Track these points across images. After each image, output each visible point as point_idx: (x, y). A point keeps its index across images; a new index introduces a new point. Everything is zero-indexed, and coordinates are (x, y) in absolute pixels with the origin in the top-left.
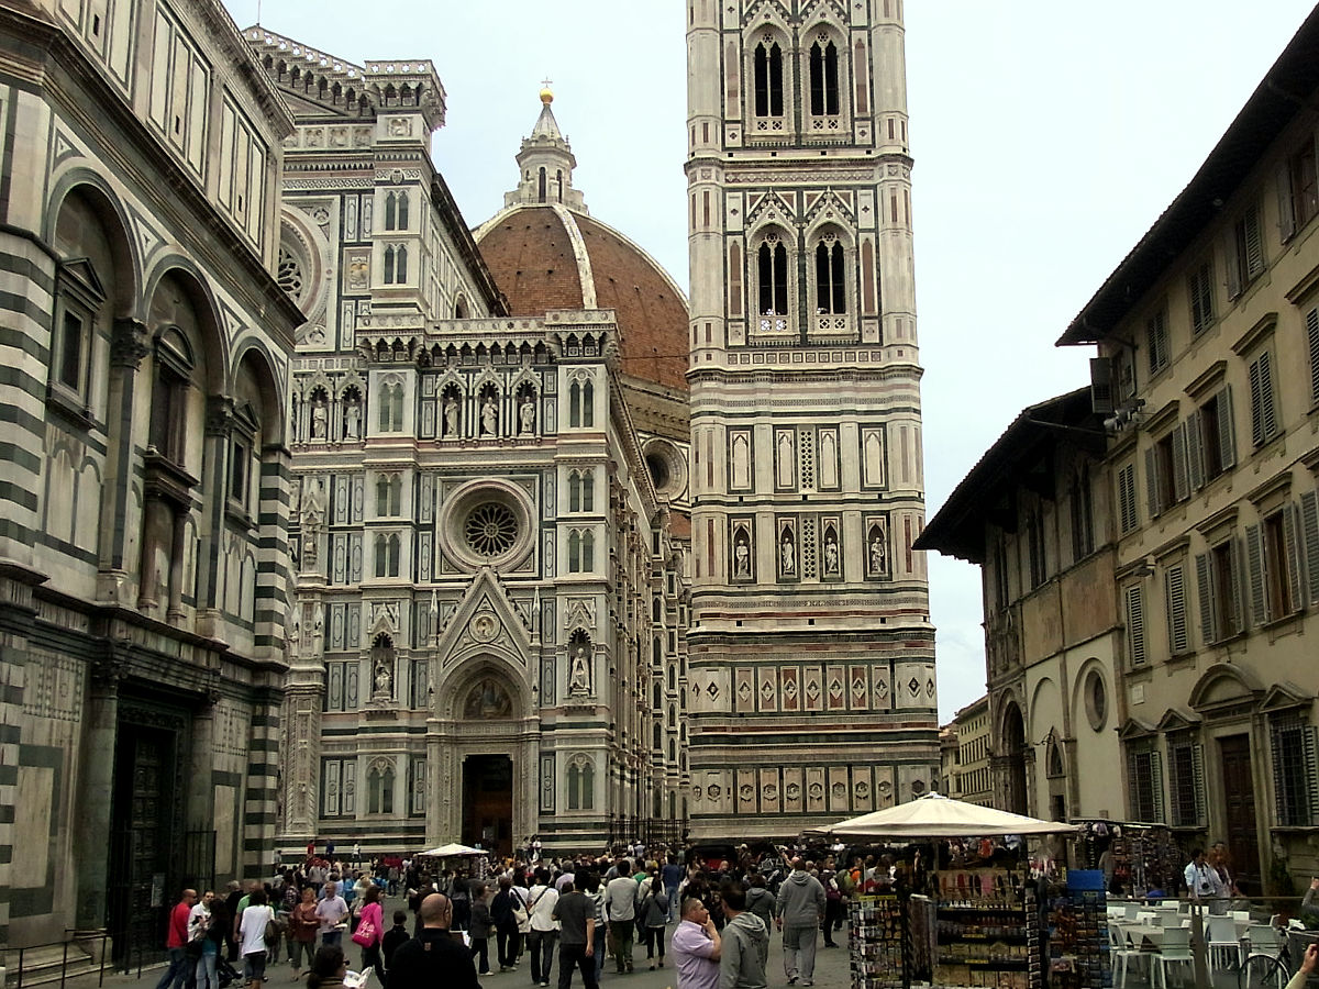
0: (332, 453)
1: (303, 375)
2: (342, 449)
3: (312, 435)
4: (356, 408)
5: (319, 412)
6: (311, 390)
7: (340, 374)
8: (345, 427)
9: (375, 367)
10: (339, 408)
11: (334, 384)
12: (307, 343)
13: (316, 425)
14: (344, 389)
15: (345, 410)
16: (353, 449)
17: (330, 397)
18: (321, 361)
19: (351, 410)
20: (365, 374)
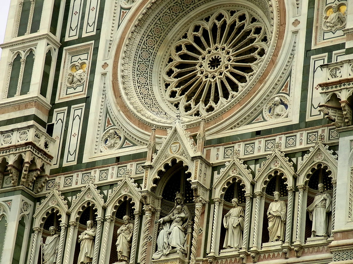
0: (291, 260)
1: (257, 160)
2: (303, 253)
3: (266, 238)
4: (324, 196)
5: (275, 207)
6: (265, 177)
7: (304, 152)
8: (309, 224)
9: (342, 133)
10: (301, 198)
11: (295, 166)
12: (265, 120)
13: (270, 224)
14: (307, 170)
15: (310, 201)
16: (318, 252)
17: (290, 183)
18: (281, 139)
19: (318, 199)
20: (334, 148)
